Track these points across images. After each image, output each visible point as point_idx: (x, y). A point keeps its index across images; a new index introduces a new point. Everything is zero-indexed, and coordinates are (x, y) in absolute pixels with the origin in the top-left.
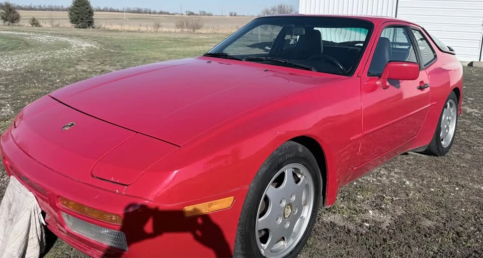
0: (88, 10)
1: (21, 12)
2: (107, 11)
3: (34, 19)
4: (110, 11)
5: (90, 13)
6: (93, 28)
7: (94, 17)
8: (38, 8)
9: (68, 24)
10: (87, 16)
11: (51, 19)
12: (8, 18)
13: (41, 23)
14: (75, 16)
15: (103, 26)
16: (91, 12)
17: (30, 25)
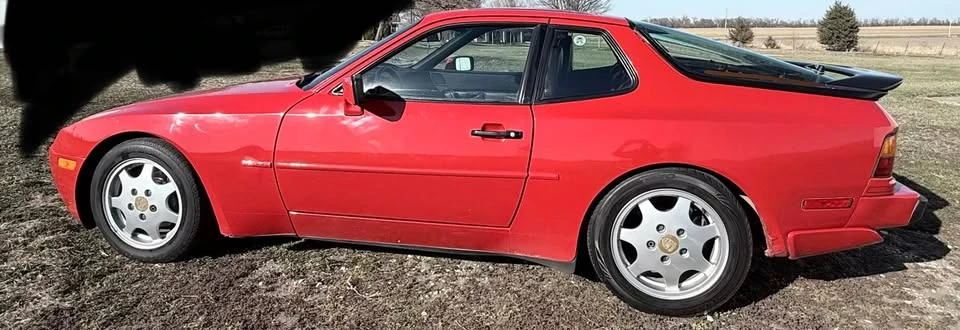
0: (849, 24)
1: (755, 31)
2: (925, 24)
3: (770, 39)
4: (932, 24)
5: (852, 27)
6: (856, 50)
7: (858, 34)
8: (809, 23)
9: (817, 45)
10: (846, 33)
11: (794, 39)
12: (739, 38)
13: (779, 44)
14: (828, 33)
15: (874, 47)
16: (855, 28)
17: (764, 46)
